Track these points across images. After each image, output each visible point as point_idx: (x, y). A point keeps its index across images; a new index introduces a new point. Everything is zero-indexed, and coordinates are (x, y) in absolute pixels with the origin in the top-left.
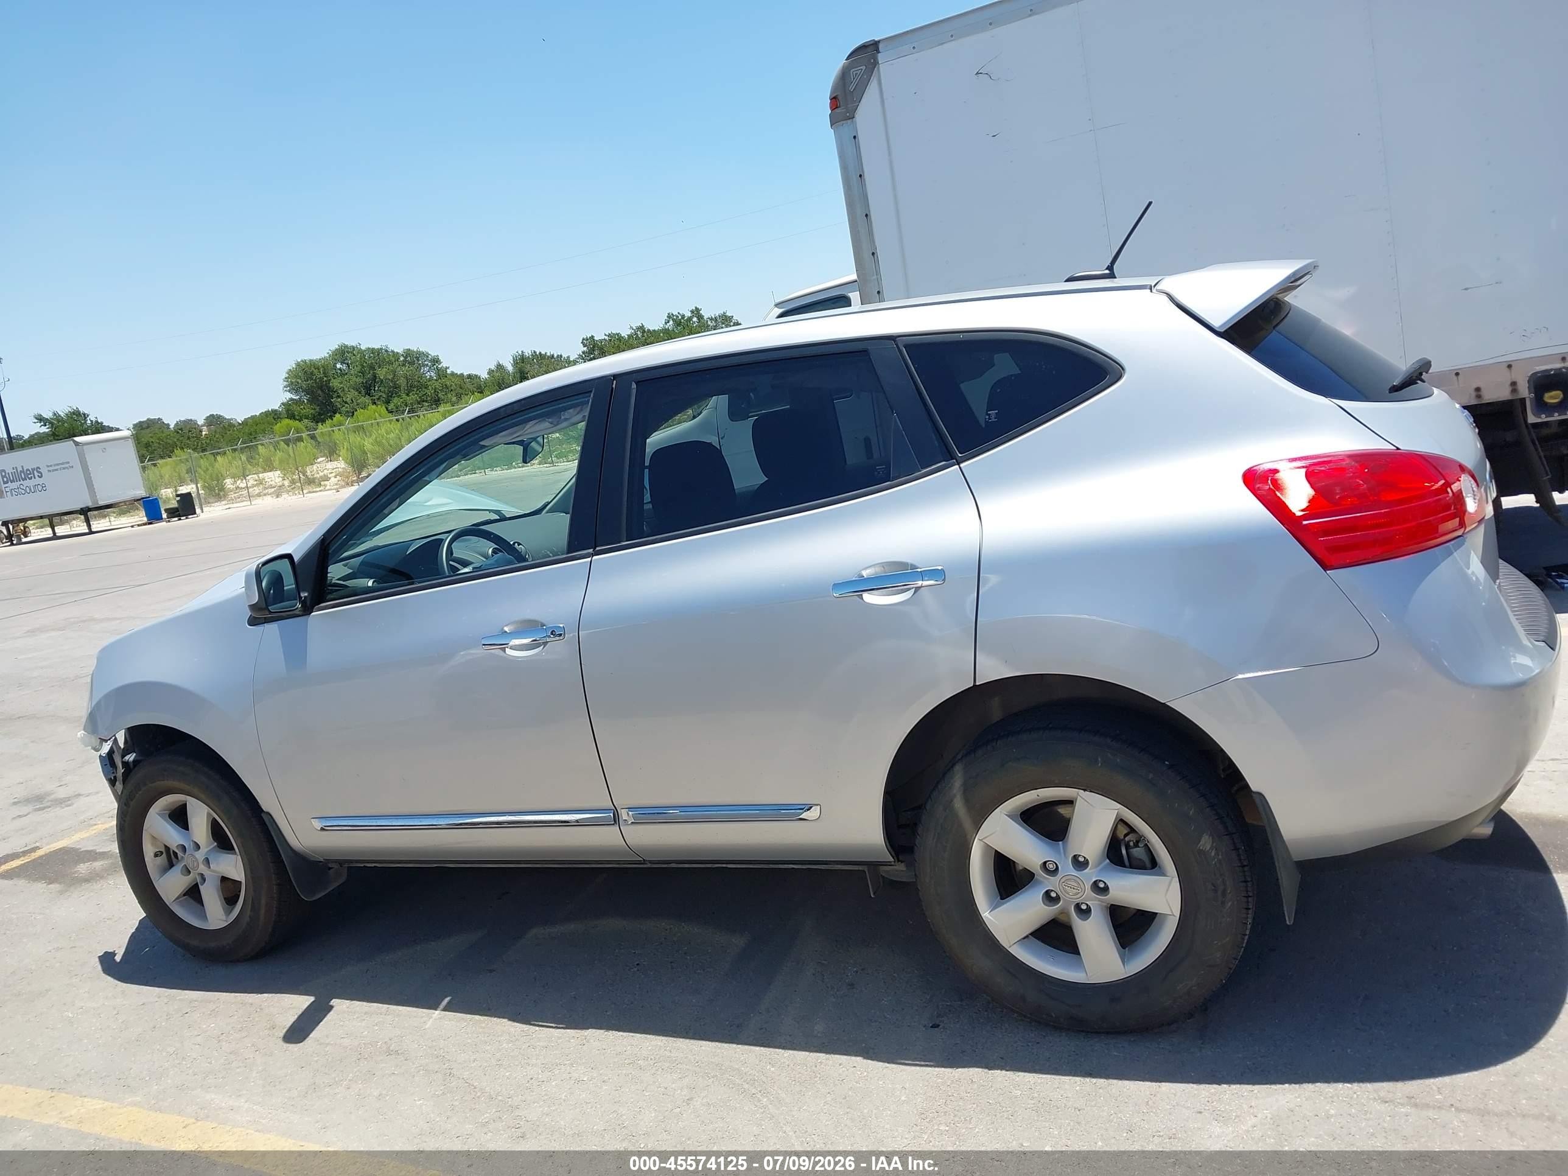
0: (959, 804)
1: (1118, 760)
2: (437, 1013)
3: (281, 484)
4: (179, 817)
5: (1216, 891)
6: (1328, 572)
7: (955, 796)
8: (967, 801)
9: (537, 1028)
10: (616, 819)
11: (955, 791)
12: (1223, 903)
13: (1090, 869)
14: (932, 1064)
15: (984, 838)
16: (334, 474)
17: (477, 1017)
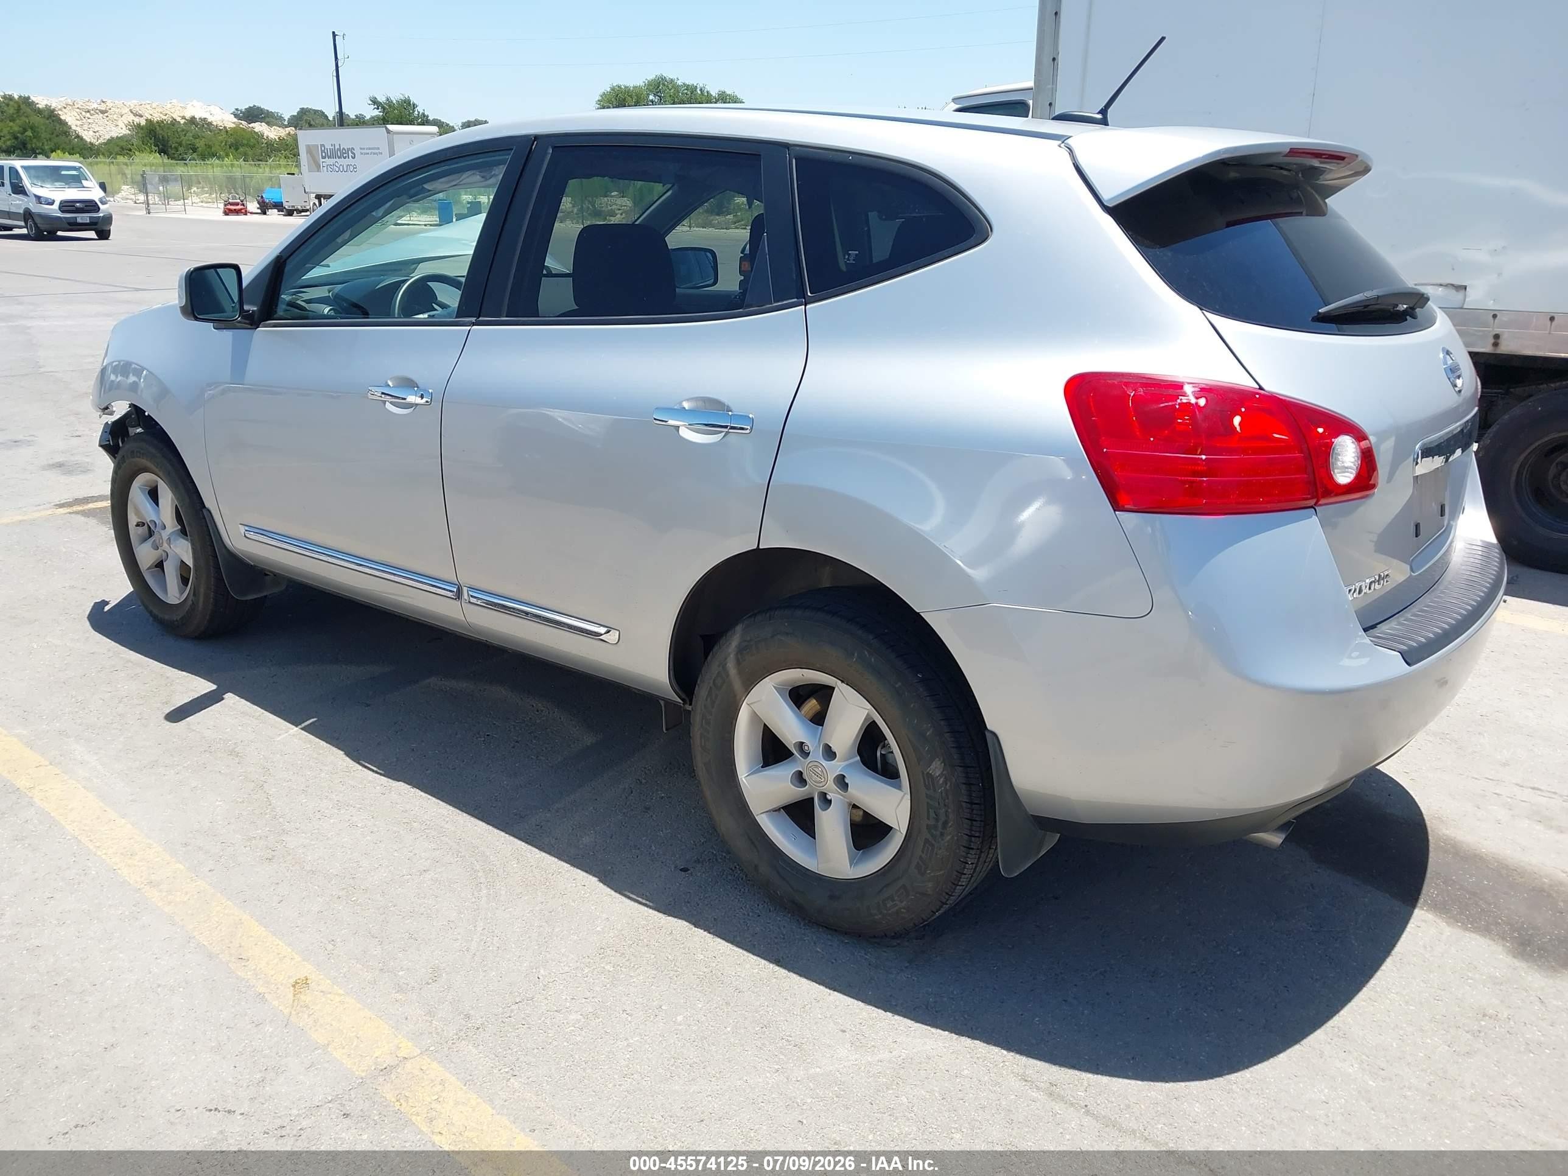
0: (731, 666)
1: (873, 660)
2: (295, 730)
3: (570, 210)
4: (153, 494)
5: (937, 820)
6: (1117, 513)
7: (729, 654)
8: (738, 662)
9: (360, 767)
10: (459, 595)
11: (730, 651)
12: (942, 834)
13: (837, 761)
14: (651, 904)
15: (752, 704)
16: (620, 212)
17: (323, 743)
